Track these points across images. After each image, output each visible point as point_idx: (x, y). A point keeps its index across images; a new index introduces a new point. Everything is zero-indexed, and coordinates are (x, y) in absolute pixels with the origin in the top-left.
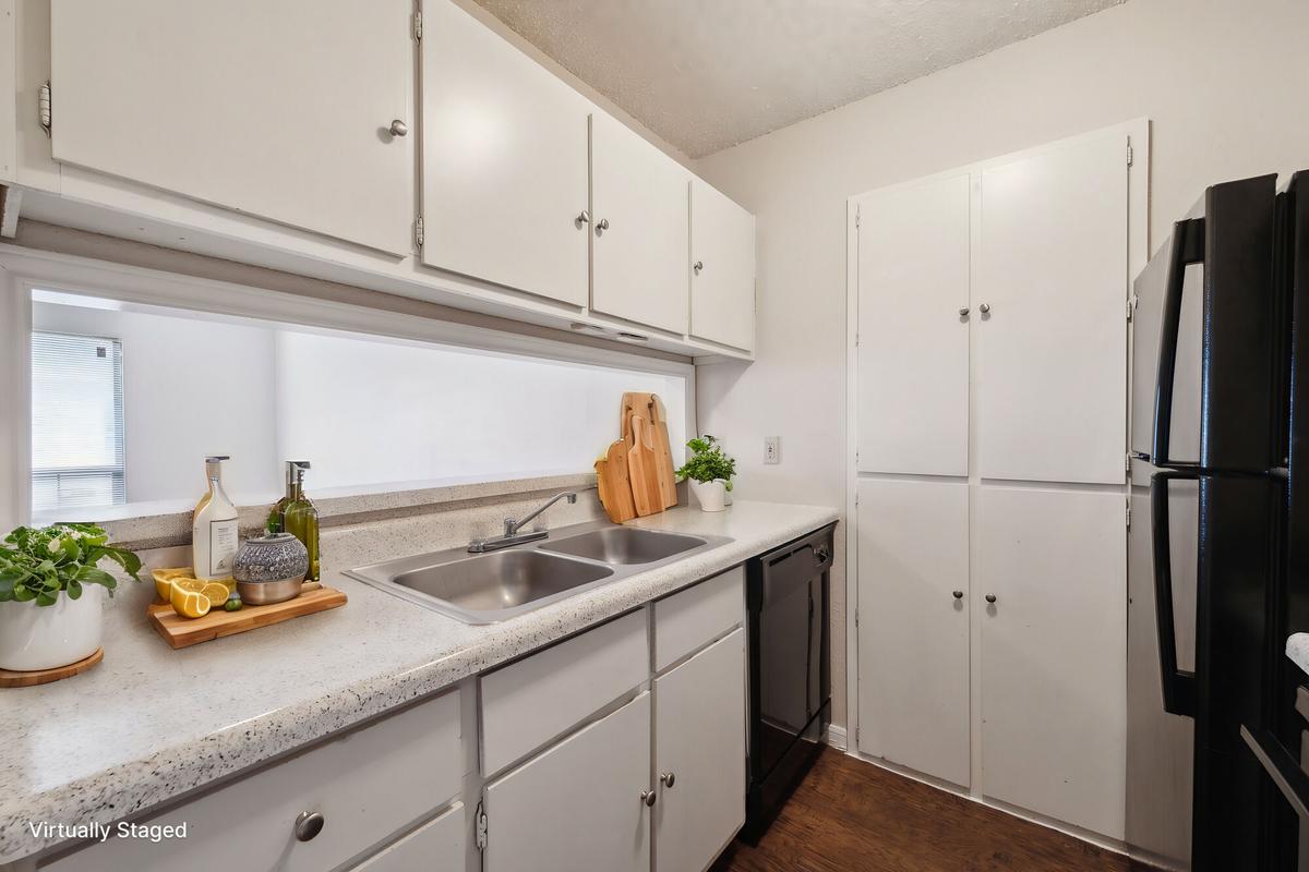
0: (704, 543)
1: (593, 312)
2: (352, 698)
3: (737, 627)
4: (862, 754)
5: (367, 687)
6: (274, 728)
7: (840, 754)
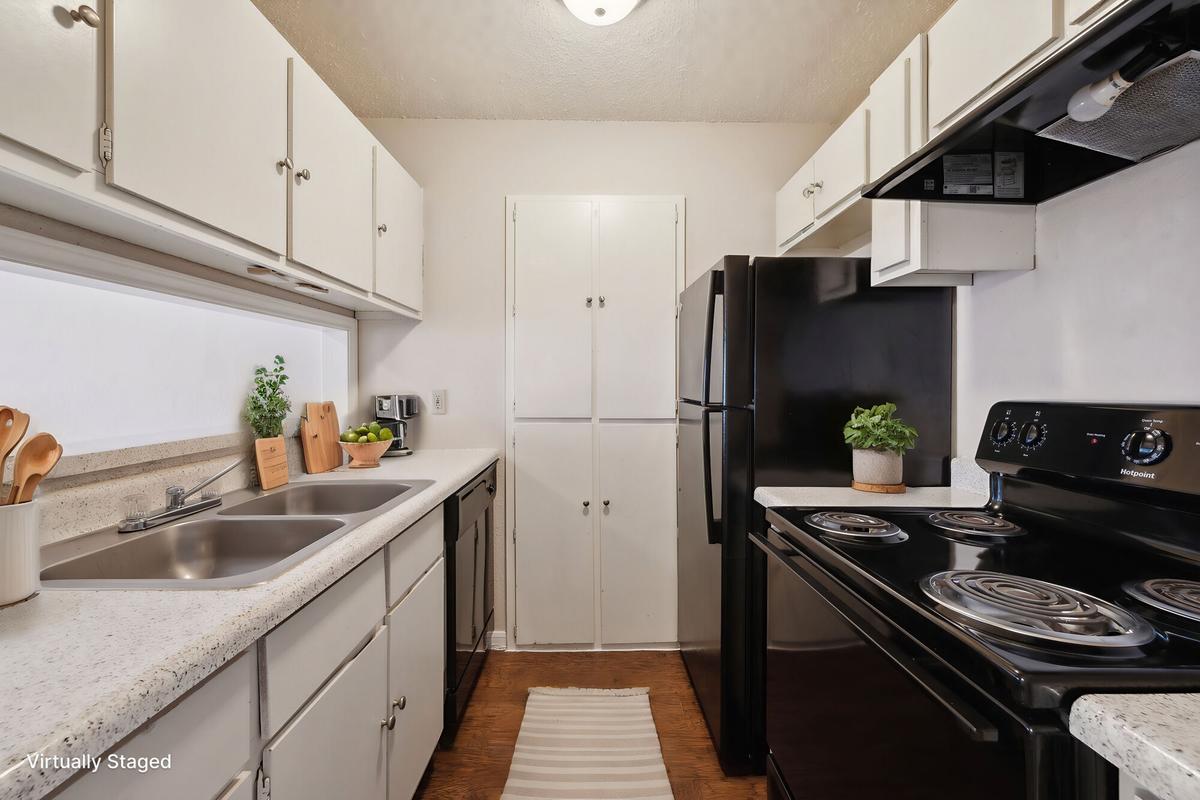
0: (408, 488)
1: (290, 261)
2: (169, 676)
3: (438, 559)
4: (518, 646)
5: (180, 661)
6: (95, 726)
7: (501, 653)
